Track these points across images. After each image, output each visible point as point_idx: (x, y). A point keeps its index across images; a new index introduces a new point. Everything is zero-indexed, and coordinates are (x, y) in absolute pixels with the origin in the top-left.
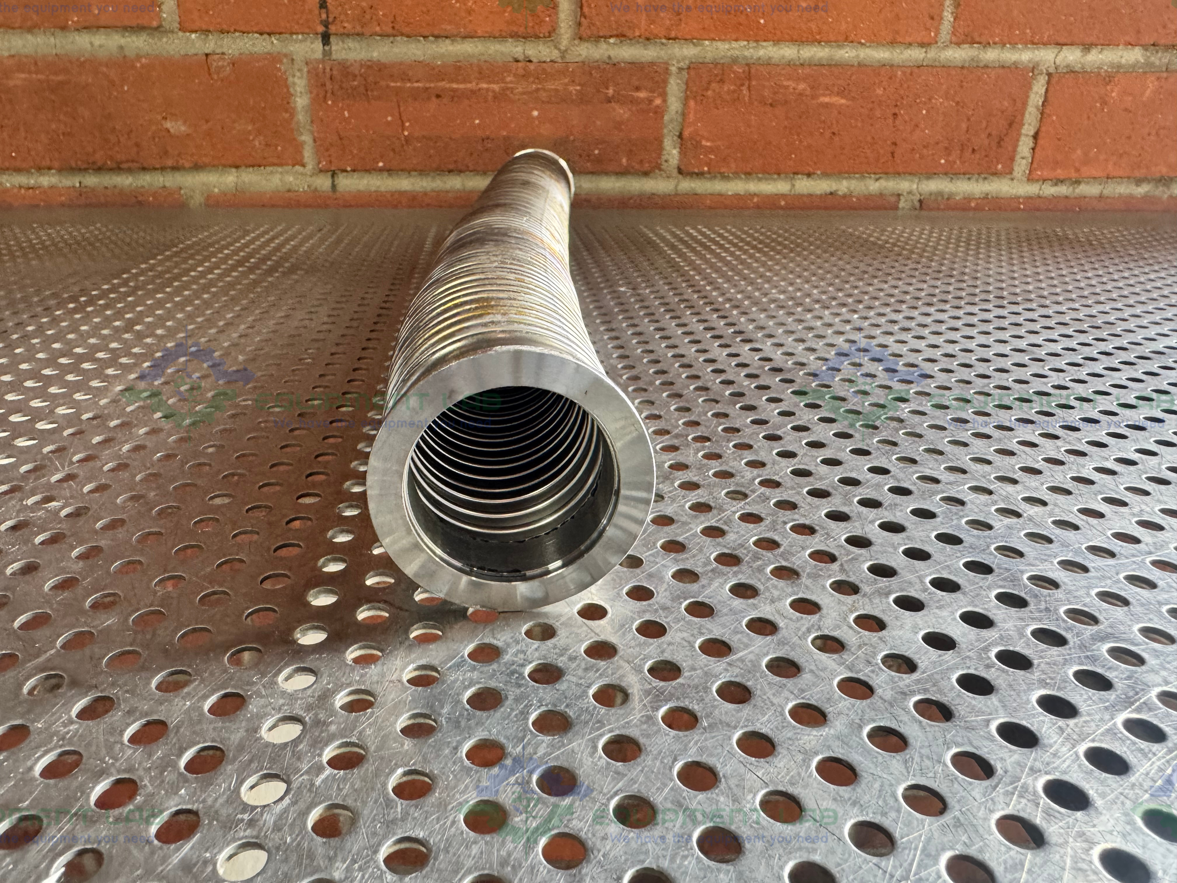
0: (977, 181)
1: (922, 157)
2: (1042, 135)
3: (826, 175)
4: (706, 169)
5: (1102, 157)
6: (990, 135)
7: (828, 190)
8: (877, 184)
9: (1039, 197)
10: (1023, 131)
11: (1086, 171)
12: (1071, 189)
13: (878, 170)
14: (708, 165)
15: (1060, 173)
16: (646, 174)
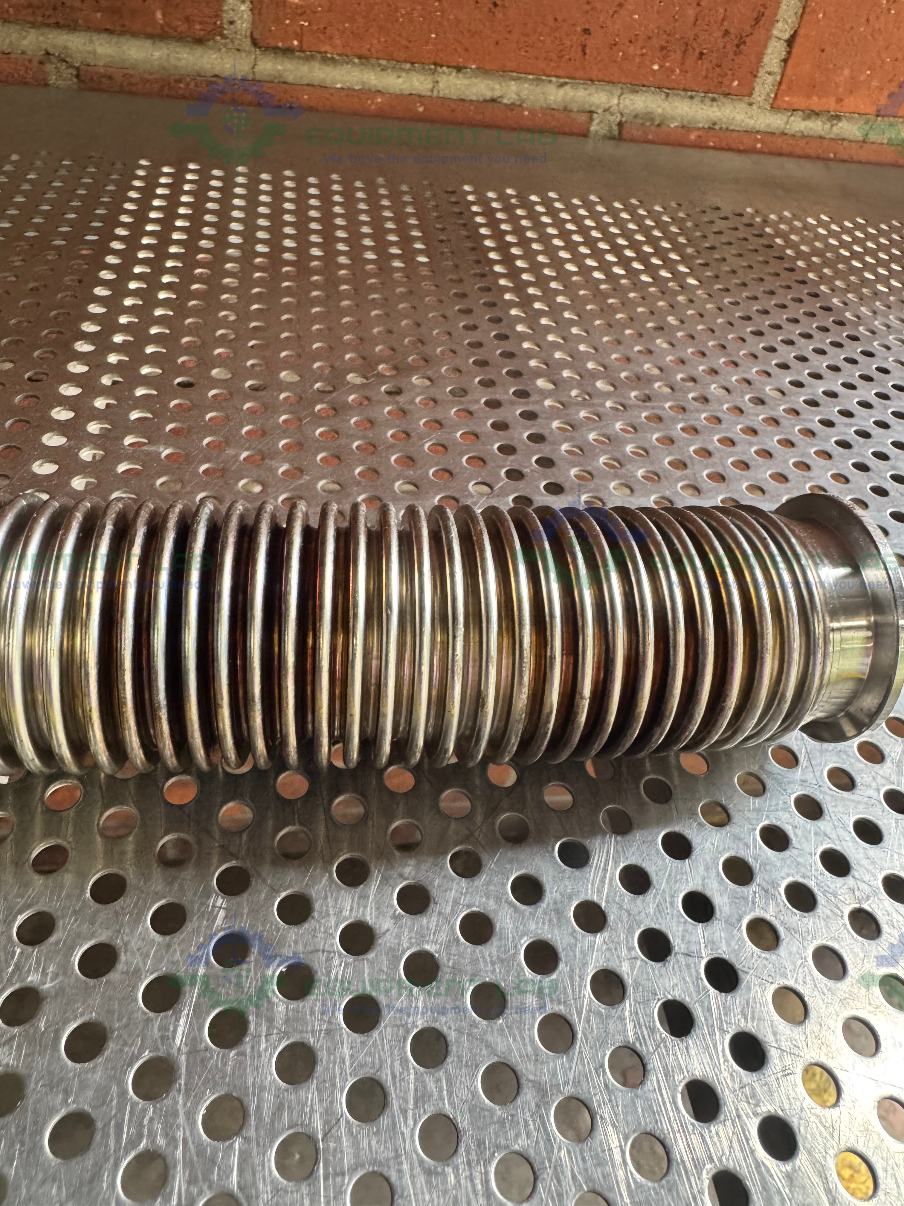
0: (702, 101)
1: (625, 57)
2: (799, 40)
3: (484, 71)
4: (296, 43)
5: (875, 83)
6: (727, 33)
7: (489, 95)
8: (561, 92)
9: (784, 134)
10: (775, 32)
11: (850, 102)
12: (827, 126)
13: (560, 72)
14: (300, 37)
15: (815, 102)
16: (200, 41)
